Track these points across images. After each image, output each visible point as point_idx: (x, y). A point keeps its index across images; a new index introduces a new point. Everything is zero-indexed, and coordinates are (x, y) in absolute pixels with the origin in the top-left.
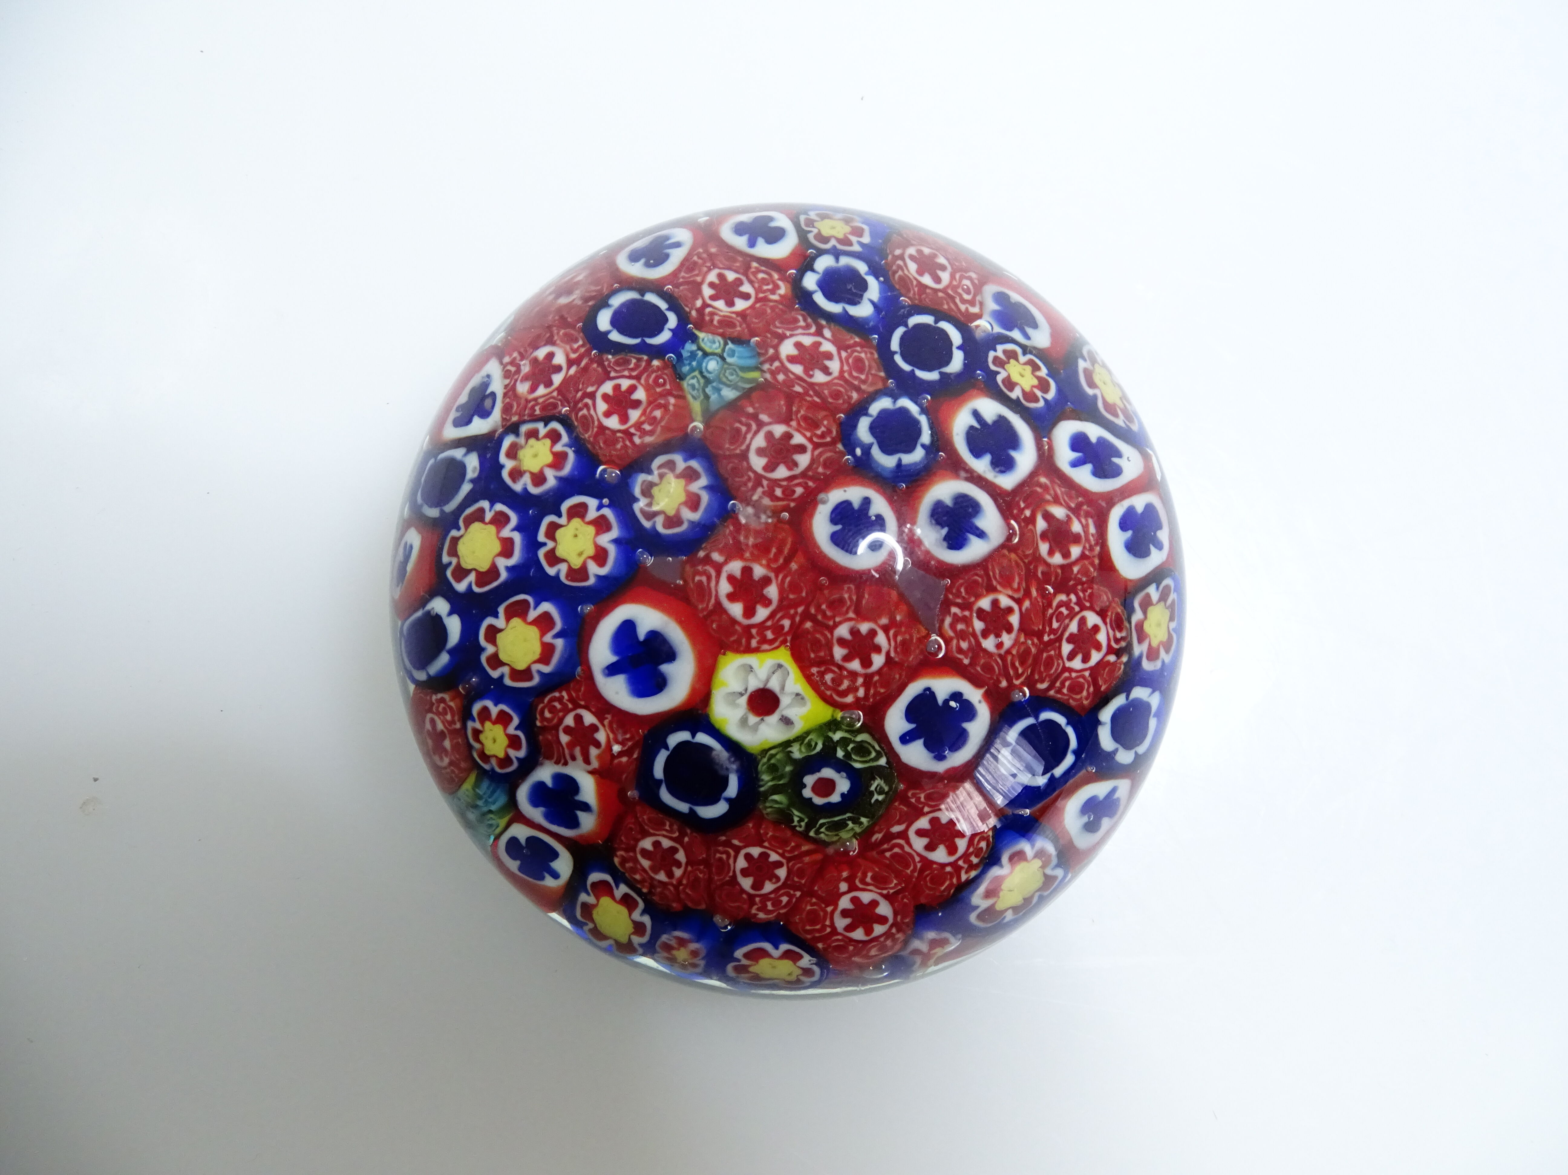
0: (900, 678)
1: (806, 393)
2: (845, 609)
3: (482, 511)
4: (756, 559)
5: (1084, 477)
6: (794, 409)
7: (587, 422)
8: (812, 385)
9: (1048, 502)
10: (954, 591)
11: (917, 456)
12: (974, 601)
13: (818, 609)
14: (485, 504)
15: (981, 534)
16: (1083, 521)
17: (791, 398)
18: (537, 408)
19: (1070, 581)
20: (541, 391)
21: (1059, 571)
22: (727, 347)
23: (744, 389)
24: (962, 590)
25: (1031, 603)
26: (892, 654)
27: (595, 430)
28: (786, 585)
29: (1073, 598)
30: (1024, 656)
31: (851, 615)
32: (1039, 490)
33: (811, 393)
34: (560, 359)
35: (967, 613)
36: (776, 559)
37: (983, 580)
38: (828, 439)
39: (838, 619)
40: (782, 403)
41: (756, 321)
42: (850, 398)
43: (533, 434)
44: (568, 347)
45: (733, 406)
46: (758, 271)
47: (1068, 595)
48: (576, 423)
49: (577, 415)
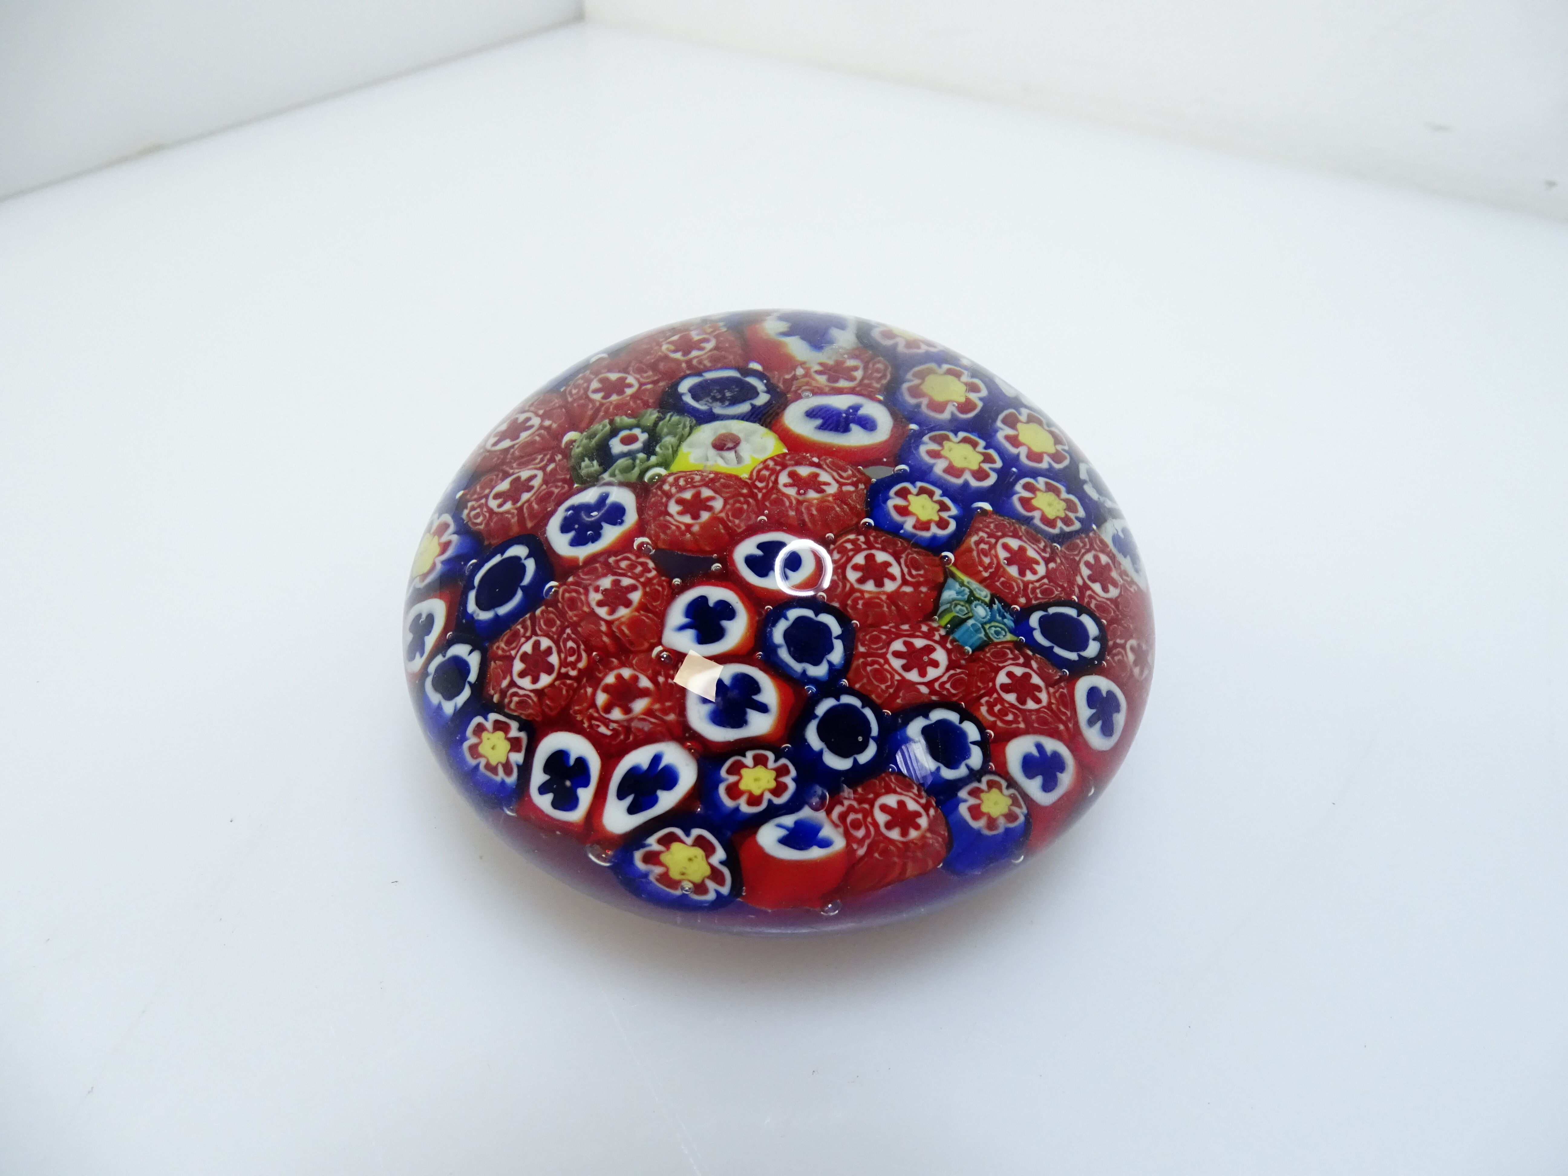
0: (648, 514)
1: (897, 627)
2: (730, 514)
4: (822, 501)
5: (640, 757)
6: (893, 608)
8: (898, 636)
9: (653, 703)
10: (665, 583)
11: (778, 634)
12: (646, 589)
13: (748, 503)
15: (682, 628)
16: (615, 725)
17: (903, 617)
19: (586, 680)
21: (600, 675)
22: (983, 633)
23: (942, 605)
24: (660, 589)
25: (602, 632)
26: (668, 518)
28: (785, 500)
29: (573, 673)
30: (573, 604)
31: (723, 515)
32: (668, 704)
33: (893, 630)
35: (642, 580)
36: (808, 509)
37: (652, 605)
38: (849, 602)
39: (728, 507)
40: (906, 608)
41: (981, 669)
42: (863, 645)
45: (939, 588)
46: (1015, 721)
47: (580, 670)
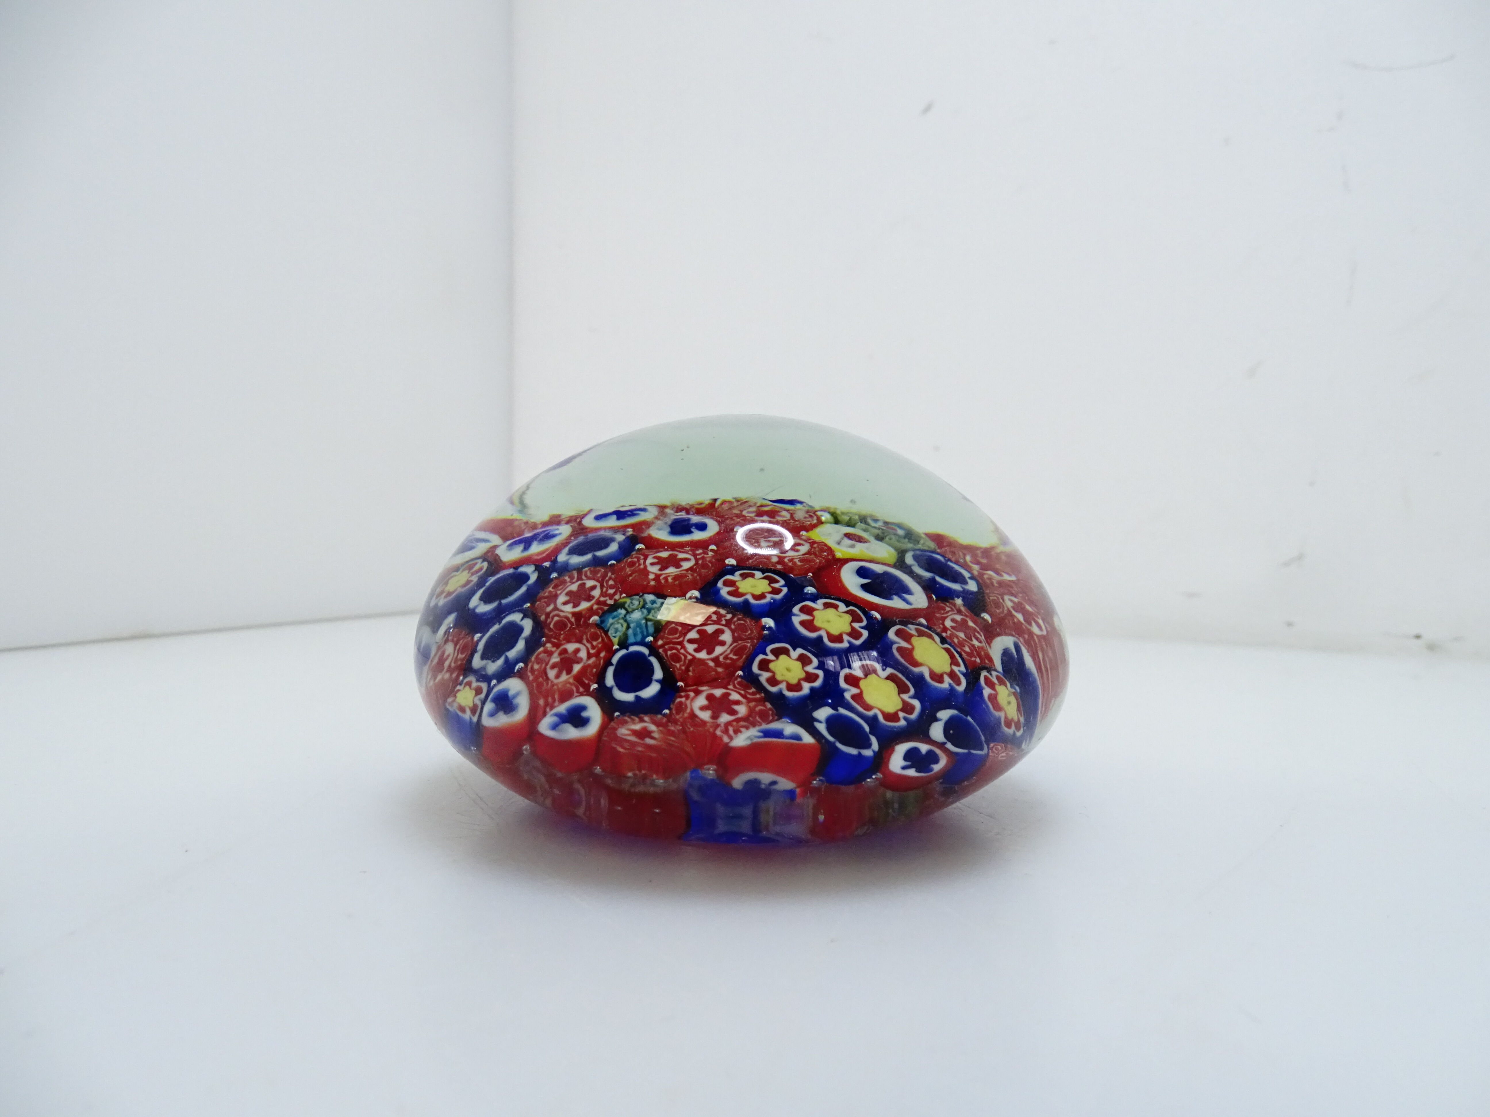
3: (853, 697)
7: (737, 651)
14: (847, 696)
18: (751, 691)
20: (735, 696)
27: (740, 642)
34: (701, 701)
43: (773, 681)
44: (688, 702)
48: (744, 656)
49: (738, 660)
